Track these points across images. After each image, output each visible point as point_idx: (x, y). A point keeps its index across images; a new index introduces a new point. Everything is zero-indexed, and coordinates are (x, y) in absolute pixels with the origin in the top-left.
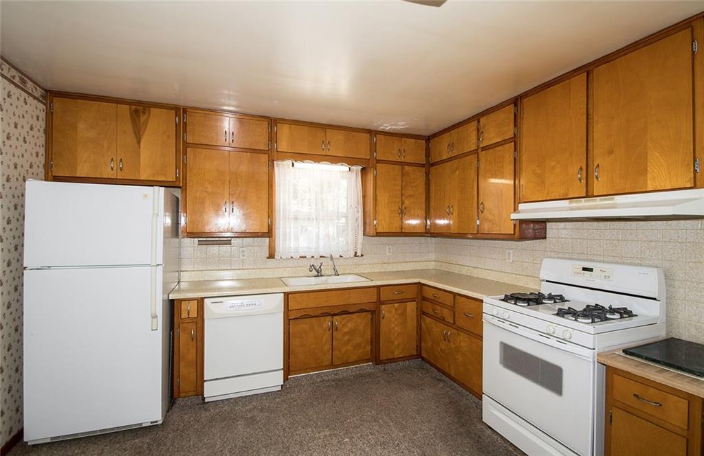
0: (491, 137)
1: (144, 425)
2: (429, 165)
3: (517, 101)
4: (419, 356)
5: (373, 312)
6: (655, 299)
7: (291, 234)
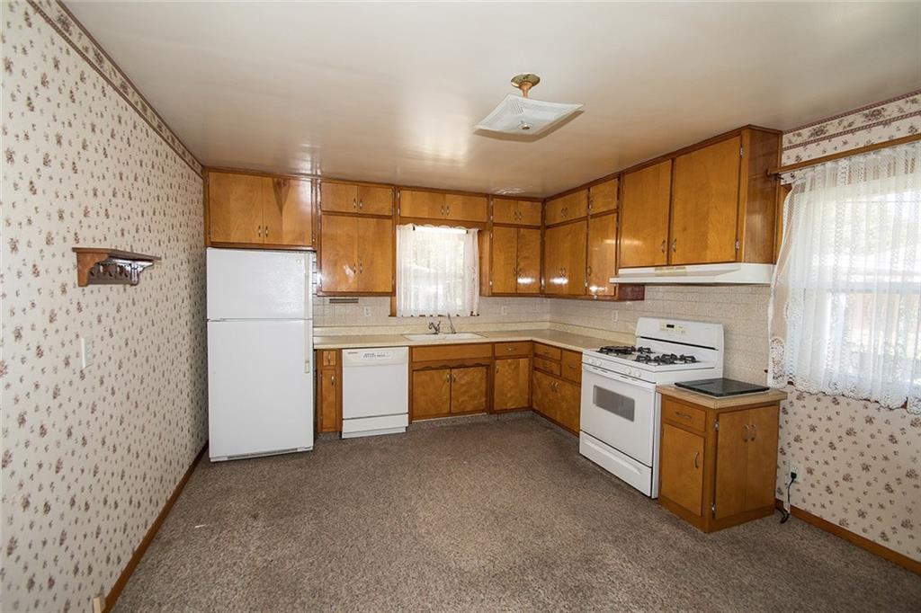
0: (599, 205)
1: (299, 450)
2: (545, 227)
3: (620, 176)
4: (530, 408)
5: (488, 367)
6: (714, 349)
7: (412, 294)
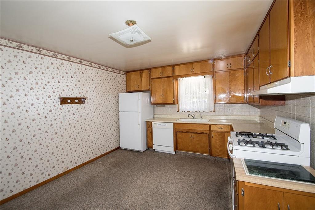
5: (208, 135)
7: (184, 103)
